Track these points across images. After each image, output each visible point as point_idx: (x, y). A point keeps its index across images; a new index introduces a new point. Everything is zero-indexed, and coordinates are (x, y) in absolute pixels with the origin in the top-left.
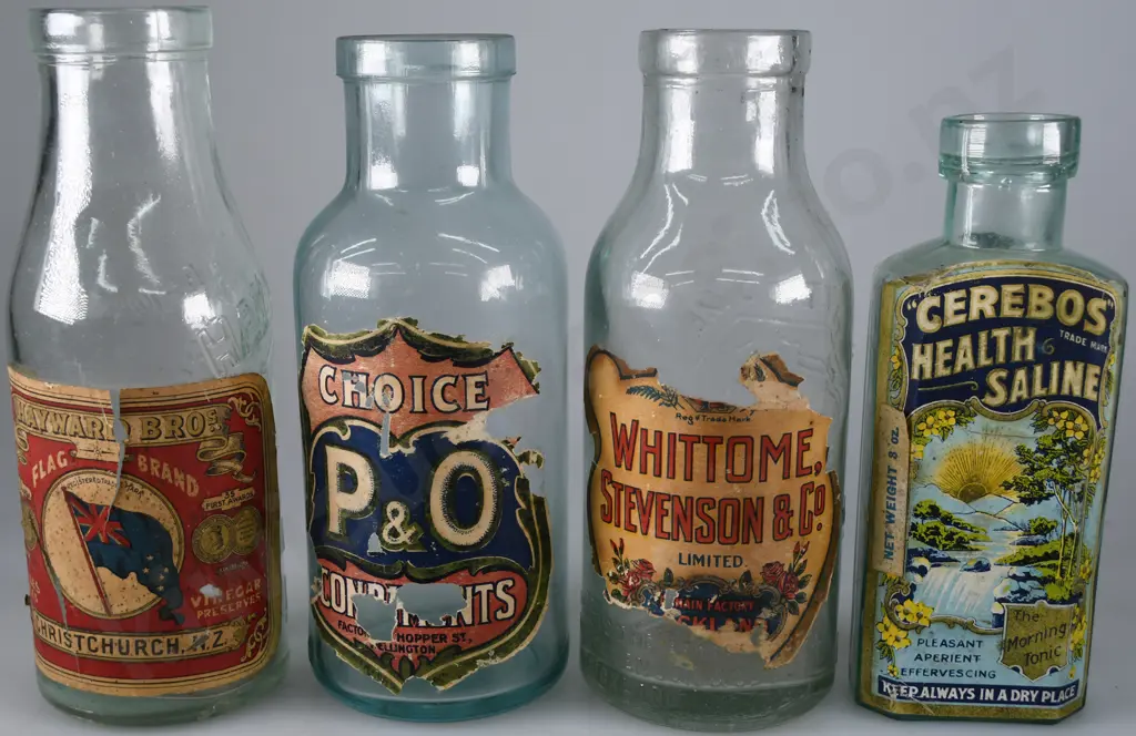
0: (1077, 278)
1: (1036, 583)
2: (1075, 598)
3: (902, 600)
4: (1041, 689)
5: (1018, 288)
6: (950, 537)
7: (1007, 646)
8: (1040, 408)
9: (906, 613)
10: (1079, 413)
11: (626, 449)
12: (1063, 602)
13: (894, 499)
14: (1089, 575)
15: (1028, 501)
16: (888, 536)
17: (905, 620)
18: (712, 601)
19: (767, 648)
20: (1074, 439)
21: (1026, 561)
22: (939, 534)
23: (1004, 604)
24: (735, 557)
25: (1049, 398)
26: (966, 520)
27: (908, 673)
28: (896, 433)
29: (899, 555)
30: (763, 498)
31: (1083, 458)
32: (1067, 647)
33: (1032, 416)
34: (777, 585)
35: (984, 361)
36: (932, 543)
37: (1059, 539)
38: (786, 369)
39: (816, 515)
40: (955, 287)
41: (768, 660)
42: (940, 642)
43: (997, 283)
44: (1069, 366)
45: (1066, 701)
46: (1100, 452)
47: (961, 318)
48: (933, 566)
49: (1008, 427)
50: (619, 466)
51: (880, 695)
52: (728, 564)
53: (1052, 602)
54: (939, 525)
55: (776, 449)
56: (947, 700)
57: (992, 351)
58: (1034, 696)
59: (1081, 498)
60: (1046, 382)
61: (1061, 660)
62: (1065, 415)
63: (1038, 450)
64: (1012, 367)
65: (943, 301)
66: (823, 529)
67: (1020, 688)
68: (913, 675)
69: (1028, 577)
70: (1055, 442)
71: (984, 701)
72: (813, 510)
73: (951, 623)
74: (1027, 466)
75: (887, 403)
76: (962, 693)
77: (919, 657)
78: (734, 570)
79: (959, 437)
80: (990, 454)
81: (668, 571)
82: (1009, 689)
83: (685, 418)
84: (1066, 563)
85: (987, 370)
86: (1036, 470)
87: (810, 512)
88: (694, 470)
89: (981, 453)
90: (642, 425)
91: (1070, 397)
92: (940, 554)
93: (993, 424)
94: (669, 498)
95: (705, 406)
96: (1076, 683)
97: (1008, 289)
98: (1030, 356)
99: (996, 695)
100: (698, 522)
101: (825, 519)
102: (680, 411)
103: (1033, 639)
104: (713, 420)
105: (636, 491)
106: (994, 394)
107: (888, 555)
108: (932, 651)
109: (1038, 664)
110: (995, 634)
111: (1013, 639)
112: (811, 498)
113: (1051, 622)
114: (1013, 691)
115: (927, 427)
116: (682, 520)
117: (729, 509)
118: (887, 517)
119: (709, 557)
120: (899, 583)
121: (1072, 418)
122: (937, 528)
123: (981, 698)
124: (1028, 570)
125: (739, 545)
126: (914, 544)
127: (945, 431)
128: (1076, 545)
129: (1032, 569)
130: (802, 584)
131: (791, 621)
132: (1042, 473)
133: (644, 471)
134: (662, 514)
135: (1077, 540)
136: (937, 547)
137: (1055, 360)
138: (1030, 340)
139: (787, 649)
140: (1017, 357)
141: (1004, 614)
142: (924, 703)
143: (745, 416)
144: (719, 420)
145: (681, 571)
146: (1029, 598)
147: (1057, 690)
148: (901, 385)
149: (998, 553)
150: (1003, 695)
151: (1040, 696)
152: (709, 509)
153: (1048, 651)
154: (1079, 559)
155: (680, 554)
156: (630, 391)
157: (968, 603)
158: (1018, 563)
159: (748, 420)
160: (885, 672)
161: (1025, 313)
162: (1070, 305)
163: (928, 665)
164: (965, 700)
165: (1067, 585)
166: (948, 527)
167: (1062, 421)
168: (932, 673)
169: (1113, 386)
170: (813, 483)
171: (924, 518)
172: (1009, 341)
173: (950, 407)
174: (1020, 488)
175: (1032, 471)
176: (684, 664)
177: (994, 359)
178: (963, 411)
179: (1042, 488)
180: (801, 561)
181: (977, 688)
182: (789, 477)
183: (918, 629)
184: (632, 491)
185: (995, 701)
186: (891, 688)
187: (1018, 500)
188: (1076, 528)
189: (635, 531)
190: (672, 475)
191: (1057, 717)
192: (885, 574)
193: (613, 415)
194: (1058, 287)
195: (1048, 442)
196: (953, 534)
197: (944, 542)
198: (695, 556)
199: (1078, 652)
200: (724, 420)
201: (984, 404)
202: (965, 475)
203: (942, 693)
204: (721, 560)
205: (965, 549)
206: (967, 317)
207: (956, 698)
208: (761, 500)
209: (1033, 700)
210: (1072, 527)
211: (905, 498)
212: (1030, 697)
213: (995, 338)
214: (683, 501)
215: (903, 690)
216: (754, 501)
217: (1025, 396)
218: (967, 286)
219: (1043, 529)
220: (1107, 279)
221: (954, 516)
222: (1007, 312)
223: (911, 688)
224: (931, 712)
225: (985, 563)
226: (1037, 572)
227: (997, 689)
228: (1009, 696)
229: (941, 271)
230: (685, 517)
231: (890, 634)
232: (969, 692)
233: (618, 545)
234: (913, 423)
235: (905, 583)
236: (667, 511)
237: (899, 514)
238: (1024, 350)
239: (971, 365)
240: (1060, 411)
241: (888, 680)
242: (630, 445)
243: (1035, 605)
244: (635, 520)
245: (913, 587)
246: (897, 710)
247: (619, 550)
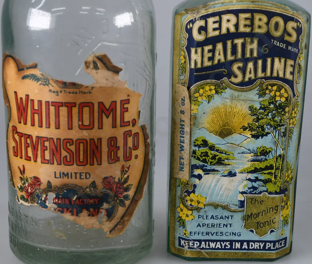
0: (280, 10)
1: (262, 183)
2: (283, 191)
3: (189, 193)
4: (266, 242)
5: (248, 15)
6: (214, 157)
7: (247, 218)
8: (261, 84)
9: (192, 201)
10: (283, 87)
11: (23, 112)
12: (276, 193)
13: (183, 137)
14: (291, 179)
15: (256, 137)
16: (181, 158)
17: (191, 205)
18: (74, 199)
19: (107, 226)
20: (280, 102)
21: (255, 171)
22: (208, 156)
23: (245, 195)
24: (86, 173)
25: (266, 78)
26: (222, 148)
27: (193, 234)
28: (183, 100)
29: (187, 169)
30: (101, 139)
31: (285, 112)
32: (279, 218)
33: (257, 89)
34: (111, 189)
35: (230, 57)
36: (204, 161)
37: (273, 158)
38: (111, 63)
39: (134, 150)
40: (213, 15)
41: (108, 233)
42: (210, 217)
43: (236, 13)
44: (277, 60)
45: (279, 248)
46: (296, 109)
47: (217, 33)
48: (205, 174)
49: (244, 95)
50: (20, 122)
51: (180, 247)
52: (82, 177)
53: (270, 193)
54: (207, 151)
55: (107, 110)
56: (215, 249)
57: (234, 52)
58: (262, 246)
59: (284, 135)
60: (264, 70)
61: (276, 225)
62: (275, 88)
63: (261, 108)
64: (245, 61)
65: (206, 23)
66: (139, 158)
67: (254, 242)
68: (196, 235)
69: (257, 179)
70: (270, 103)
71: (235, 249)
72: (131, 146)
73: (216, 206)
74: (255, 117)
75: (179, 83)
76: (223, 245)
77: (199, 225)
78: (85, 180)
79: (217, 101)
80: (235, 110)
81: (49, 182)
82: (248, 242)
83: (54, 92)
84: (277, 172)
85: (232, 62)
86: (260, 119)
87: (130, 148)
88: (60, 123)
89: (230, 110)
90: (31, 97)
91: (278, 78)
92: (209, 168)
93: (236, 93)
94: (48, 139)
95: (65, 85)
96: (286, 239)
97: (242, 16)
98: (255, 55)
99: (242, 245)
100: (64, 153)
101: (140, 152)
102: (51, 88)
103: (261, 214)
104: (70, 93)
105: (29, 136)
106: (236, 76)
107: (181, 169)
108: (206, 222)
109: (264, 228)
110: (240, 211)
111: (250, 214)
112: (130, 140)
113: (270, 204)
114: (251, 243)
115: (200, 96)
116: (55, 152)
117: (82, 145)
118: (181, 148)
119: (71, 173)
120: (187, 184)
121: (279, 90)
122: (207, 153)
123: (234, 248)
124: (256, 175)
125: (88, 165)
126: (195, 162)
127: (210, 98)
128: (283, 161)
129: (259, 175)
130: (127, 189)
131: (121, 210)
132: (263, 121)
133: (33, 125)
134: (44, 149)
135: (283, 159)
136: (207, 163)
137: (269, 57)
138: (255, 45)
139: (119, 227)
140: (248, 55)
141: (244, 200)
142: (203, 251)
143: (90, 90)
144: (73, 93)
145: (56, 182)
146: (257, 191)
147: (274, 242)
148: (185, 72)
149: (240, 166)
150: (245, 246)
151: (265, 246)
152: (70, 145)
153: (269, 221)
154: (285, 170)
155: (55, 172)
156: (24, 78)
157: (225, 195)
158: (251, 172)
159: (90, 93)
160: (181, 234)
161: (252, 30)
162: (277, 25)
163: (204, 229)
164: (225, 249)
165: (278, 184)
166: (213, 152)
167: (273, 92)
168: (207, 234)
169: (302, 73)
170: (131, 131)
171: (199, 147)
172: (244, 46)
173: (212, 84)
174: (251, 129)
175: (258, 120)
176: (61, 236)
177: (236, 57)
178: (219, 86)
179: (263, 130)
180: (126, 176)
181: (231, 242)
182: (116, 127)
183: (198, 209)
184: (27, 136)
185: (241, 249)
186: (185, 243)
187: (250, 136)
188: (282, 152)
189: (30, 160)
190: (48, 126)
191: (274, 257)
192: (180, 180)
193: (16, 92)
194: (270, 15)
195: (266, 104)
196: (215, 156)
197: (210, 160)
198: (63, 173)
199: (286, 222)
200: (76, 93)
201: (230, 82)
202: (221, 123)
203: (212, 245)
204: (78, 175)
205: (222, 164)
206: (220, 32)
207: (220, 247)
208: (100, 140)
209: (261, 248)
210: (280, 152)
211: (189, 136)
212: (260, 246)
213: (236, 44)
214: (55, 140)
215: (191, 244)
216: (96, 140)
217: (253, 77)
218: (220, 14)
219: (265, 152)
220: (297, 11)
221: (216, 146)
222: (242, 29)
223: (195, 242)
224: (207, 256)
225: (233, 172)
226: (262, 177)
227: (242, 242)
228: (248, 246)
229: (205, 6)
230: (57, 150)
231: (184, 213)
232: (227, 244)
233: (22, 169)
234: (192, 93)
235: (190, 184)
236: (47, 147)
237: (186, 146)
238: (252, 51)
239: (223, 60)
240: (273, 85)
241: (183, 239)
242: (25, 110)
243: (261, 195)
244: (30, 154)
245: (195, 186)
246: (188, 255)
247: (23, 172)
